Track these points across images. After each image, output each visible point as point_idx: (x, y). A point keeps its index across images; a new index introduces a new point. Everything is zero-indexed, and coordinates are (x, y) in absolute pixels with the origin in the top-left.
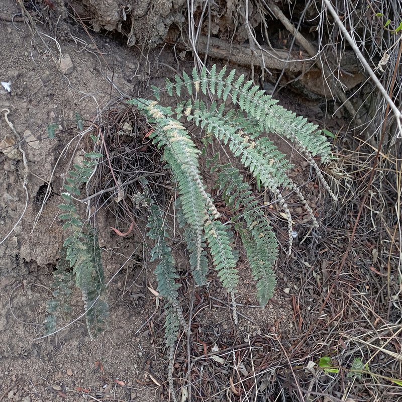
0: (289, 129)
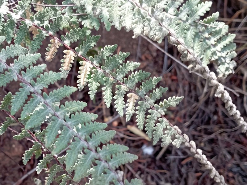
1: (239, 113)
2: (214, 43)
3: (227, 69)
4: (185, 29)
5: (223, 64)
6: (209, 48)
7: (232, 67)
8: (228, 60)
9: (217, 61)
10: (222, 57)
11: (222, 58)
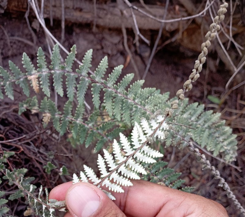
0: (185, 139)
1: (234, 196)
2: (222, 140)
3: (231, 158)
4: (202, 131)
5: (228, 154)
6: (219, 143)
7: (234, 156)
8: (231, 152)
9: (224, 152)
10: (227, 149)
11: (227, 151)
